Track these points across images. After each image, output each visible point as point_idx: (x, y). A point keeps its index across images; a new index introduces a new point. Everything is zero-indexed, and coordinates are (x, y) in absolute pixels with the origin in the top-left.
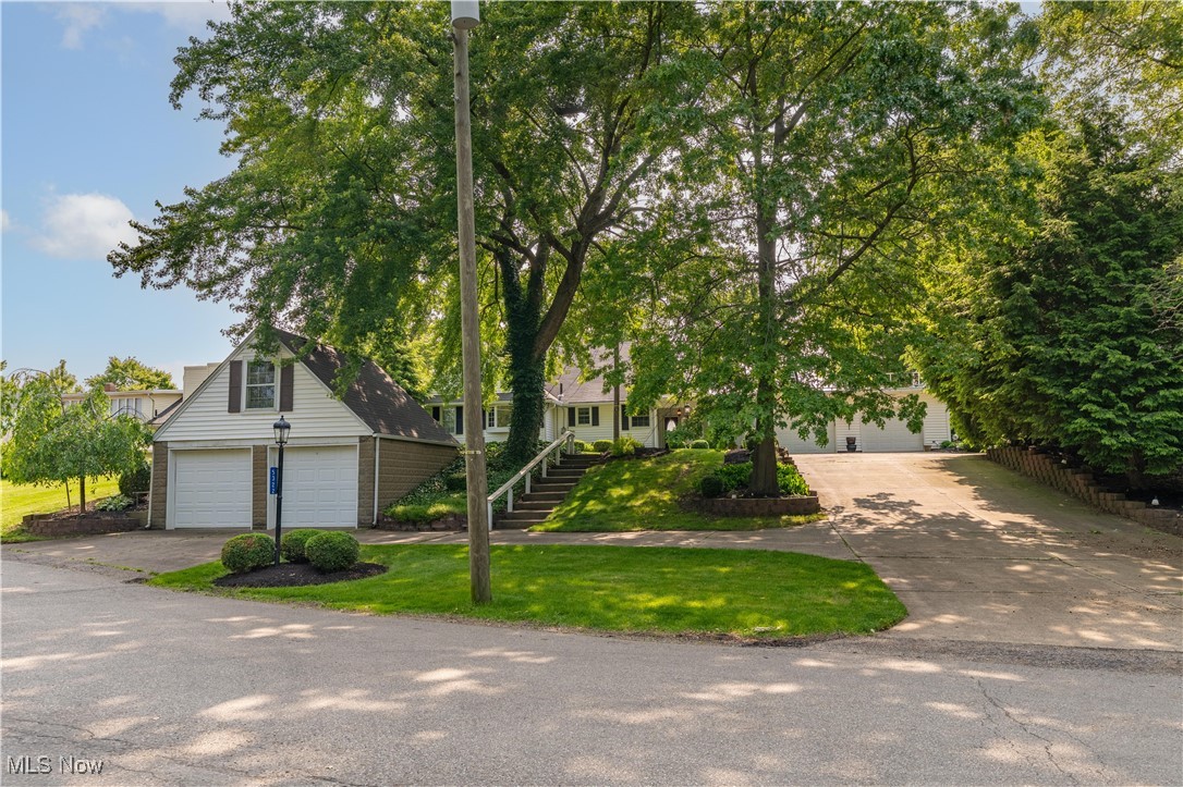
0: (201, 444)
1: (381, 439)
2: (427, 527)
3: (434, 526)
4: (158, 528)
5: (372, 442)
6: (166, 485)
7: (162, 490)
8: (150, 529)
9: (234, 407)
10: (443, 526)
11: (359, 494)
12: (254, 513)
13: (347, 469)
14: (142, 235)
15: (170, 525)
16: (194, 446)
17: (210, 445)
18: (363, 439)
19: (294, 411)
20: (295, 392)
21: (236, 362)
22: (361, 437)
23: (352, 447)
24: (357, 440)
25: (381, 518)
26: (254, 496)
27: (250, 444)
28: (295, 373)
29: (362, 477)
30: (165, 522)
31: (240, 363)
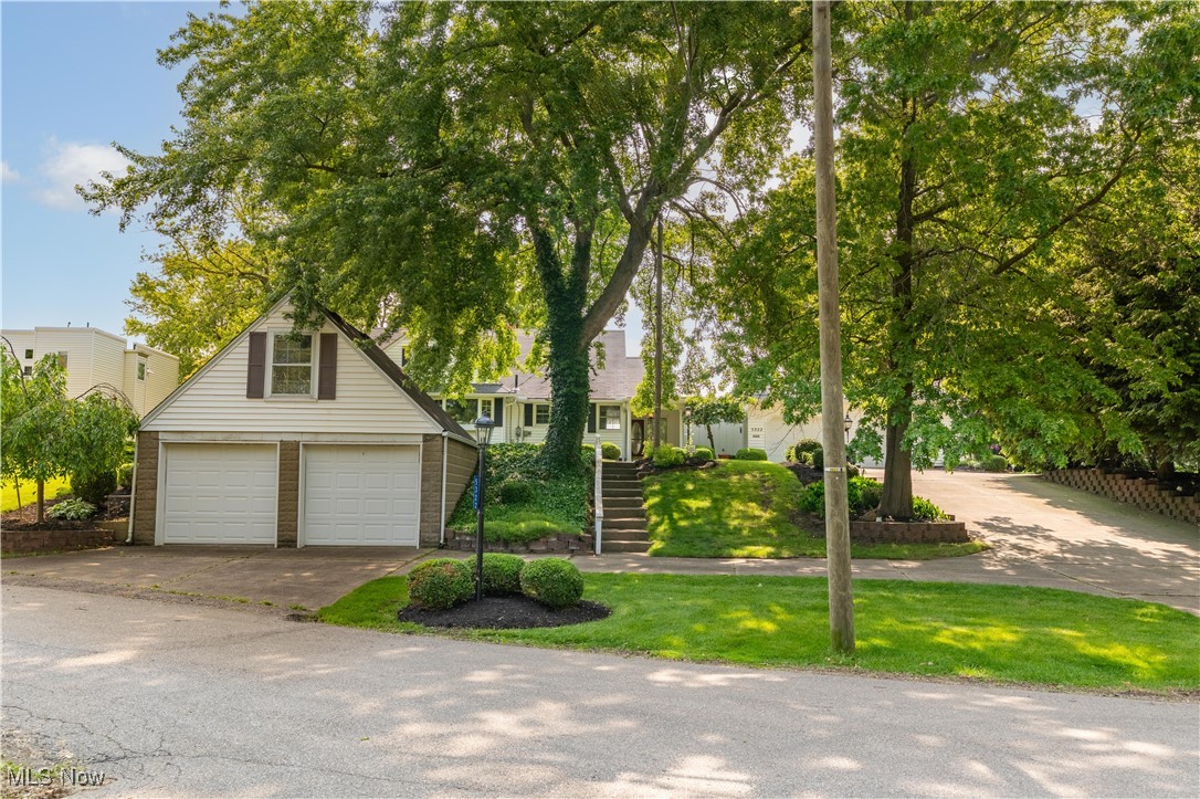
0: (207, 436)
1: (449, 439)
2: (523, 548)
3: (532, 548)
4: (142, 543)
5: (440, 443)
6: (155, 488)
7: (149, 494)
8: (133, 543)
9: (255, 391)
10: (544, 548)
11: (422, 506)
12: (279, 526)
13: (406, 475)
14: (132, 163)
15: (160, 539)
16: (197, 439)
17: (220, 439)
18: (427, 438)
19: (338, 400)
20: (338, 376)
21: (258, 334)
22: (425, 435)
23: (414, 447)
24: (421, 438)
25: (450, 535)
26: (279, 506)
27: (277, 438)
28: (339, 352)
29: (426, 485)
30: (153, 536)
31: (263, 335)
